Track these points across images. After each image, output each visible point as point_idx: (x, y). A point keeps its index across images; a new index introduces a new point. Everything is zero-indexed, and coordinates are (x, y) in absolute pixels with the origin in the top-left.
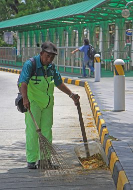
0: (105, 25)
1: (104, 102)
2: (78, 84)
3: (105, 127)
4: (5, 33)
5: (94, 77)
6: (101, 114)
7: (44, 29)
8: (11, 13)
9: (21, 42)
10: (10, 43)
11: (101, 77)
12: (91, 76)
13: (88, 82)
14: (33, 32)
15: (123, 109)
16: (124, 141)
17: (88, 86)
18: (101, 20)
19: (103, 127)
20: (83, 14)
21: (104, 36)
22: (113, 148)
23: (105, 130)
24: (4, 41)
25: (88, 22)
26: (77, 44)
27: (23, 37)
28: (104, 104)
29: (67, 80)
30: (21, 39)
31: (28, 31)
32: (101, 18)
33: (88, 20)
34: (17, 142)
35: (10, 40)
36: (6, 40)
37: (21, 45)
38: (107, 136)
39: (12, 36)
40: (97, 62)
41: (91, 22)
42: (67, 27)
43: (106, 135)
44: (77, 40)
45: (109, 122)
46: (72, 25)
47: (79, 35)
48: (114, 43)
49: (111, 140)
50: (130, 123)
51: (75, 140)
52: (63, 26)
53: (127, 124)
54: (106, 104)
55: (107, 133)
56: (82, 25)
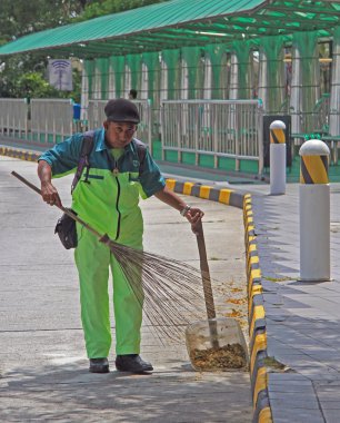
0: (307, 42)
1: (280, 255)
2: (227, 199)
3: (263, 328)
4: (50, 62)
5: (269, 183)
6: (262, 289)
7: (149, 51)
8: (71, 10)
9: (90, 84)
10: (64, 87)
11: (287, 182)
12: (263, 179)
13: (254, 196)
14: (122, 58)
15: (326, 277)
16: (306, 373)
17: (249, 207)
18: (297, 29)
19: (258, 329)
20: (244, 14)
21: (305, 71)
22: (267, 396)
23: (261, 337)
24: (47, 81)
25: (263, 34)
26: (234, 94)
27: (97, 72)
28: (277, 259)
29: (199, 188)
30: (91, 76)
31: (109, 55)
32: (297, 24)
33: (263, 30)
34: (17, 371)
35: (64, 80)
36: (53, 78)
37: (90, 93)
38: (261, 357)
39: (68, 69)
40: (276, 142)
41: (270, 34)
42: (209, 47)
43: (259, 352)
44: (234, 80)
45: (277, 313)
46: (223, 42)
47: (239, 68)
48: (330, 91)
49: (269, 369)
50: (332, 319)
51: (179, 365)
52: (199, 45)
53: (325, 321)
54: (284, 259)
55: (263, 348)
56: (248, 42)
